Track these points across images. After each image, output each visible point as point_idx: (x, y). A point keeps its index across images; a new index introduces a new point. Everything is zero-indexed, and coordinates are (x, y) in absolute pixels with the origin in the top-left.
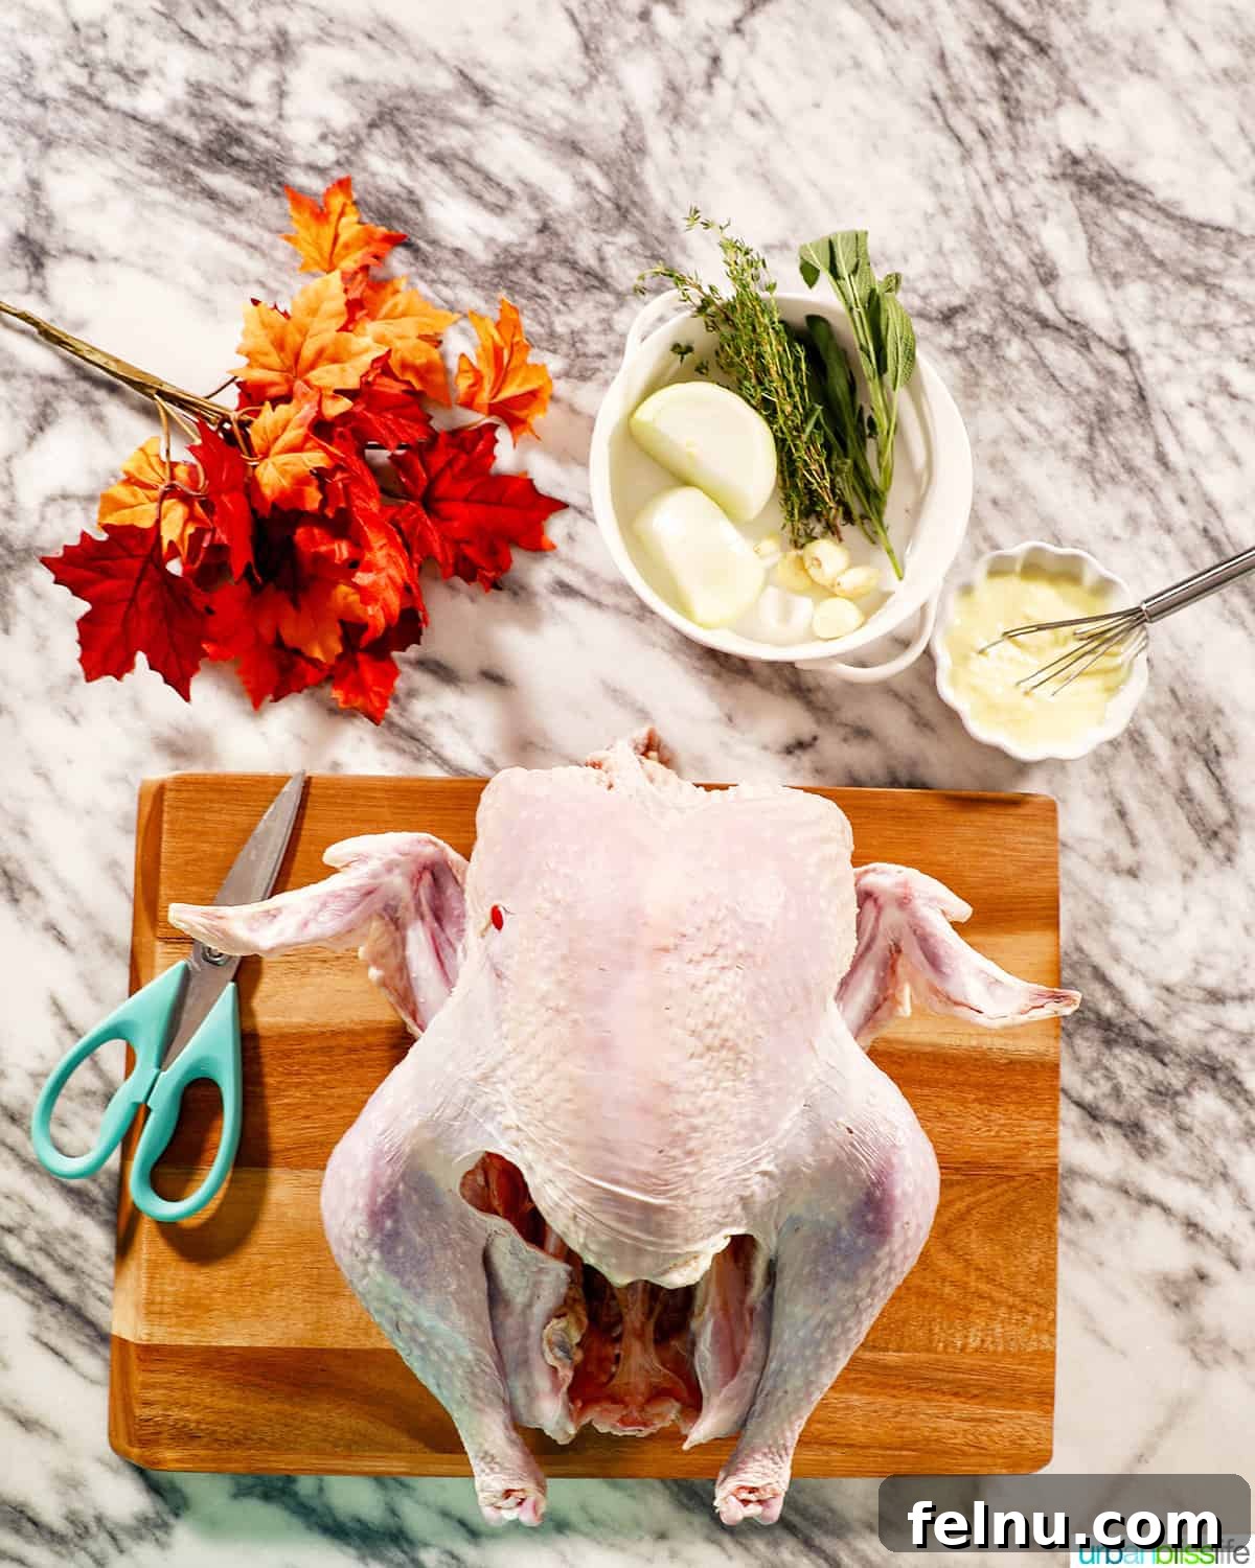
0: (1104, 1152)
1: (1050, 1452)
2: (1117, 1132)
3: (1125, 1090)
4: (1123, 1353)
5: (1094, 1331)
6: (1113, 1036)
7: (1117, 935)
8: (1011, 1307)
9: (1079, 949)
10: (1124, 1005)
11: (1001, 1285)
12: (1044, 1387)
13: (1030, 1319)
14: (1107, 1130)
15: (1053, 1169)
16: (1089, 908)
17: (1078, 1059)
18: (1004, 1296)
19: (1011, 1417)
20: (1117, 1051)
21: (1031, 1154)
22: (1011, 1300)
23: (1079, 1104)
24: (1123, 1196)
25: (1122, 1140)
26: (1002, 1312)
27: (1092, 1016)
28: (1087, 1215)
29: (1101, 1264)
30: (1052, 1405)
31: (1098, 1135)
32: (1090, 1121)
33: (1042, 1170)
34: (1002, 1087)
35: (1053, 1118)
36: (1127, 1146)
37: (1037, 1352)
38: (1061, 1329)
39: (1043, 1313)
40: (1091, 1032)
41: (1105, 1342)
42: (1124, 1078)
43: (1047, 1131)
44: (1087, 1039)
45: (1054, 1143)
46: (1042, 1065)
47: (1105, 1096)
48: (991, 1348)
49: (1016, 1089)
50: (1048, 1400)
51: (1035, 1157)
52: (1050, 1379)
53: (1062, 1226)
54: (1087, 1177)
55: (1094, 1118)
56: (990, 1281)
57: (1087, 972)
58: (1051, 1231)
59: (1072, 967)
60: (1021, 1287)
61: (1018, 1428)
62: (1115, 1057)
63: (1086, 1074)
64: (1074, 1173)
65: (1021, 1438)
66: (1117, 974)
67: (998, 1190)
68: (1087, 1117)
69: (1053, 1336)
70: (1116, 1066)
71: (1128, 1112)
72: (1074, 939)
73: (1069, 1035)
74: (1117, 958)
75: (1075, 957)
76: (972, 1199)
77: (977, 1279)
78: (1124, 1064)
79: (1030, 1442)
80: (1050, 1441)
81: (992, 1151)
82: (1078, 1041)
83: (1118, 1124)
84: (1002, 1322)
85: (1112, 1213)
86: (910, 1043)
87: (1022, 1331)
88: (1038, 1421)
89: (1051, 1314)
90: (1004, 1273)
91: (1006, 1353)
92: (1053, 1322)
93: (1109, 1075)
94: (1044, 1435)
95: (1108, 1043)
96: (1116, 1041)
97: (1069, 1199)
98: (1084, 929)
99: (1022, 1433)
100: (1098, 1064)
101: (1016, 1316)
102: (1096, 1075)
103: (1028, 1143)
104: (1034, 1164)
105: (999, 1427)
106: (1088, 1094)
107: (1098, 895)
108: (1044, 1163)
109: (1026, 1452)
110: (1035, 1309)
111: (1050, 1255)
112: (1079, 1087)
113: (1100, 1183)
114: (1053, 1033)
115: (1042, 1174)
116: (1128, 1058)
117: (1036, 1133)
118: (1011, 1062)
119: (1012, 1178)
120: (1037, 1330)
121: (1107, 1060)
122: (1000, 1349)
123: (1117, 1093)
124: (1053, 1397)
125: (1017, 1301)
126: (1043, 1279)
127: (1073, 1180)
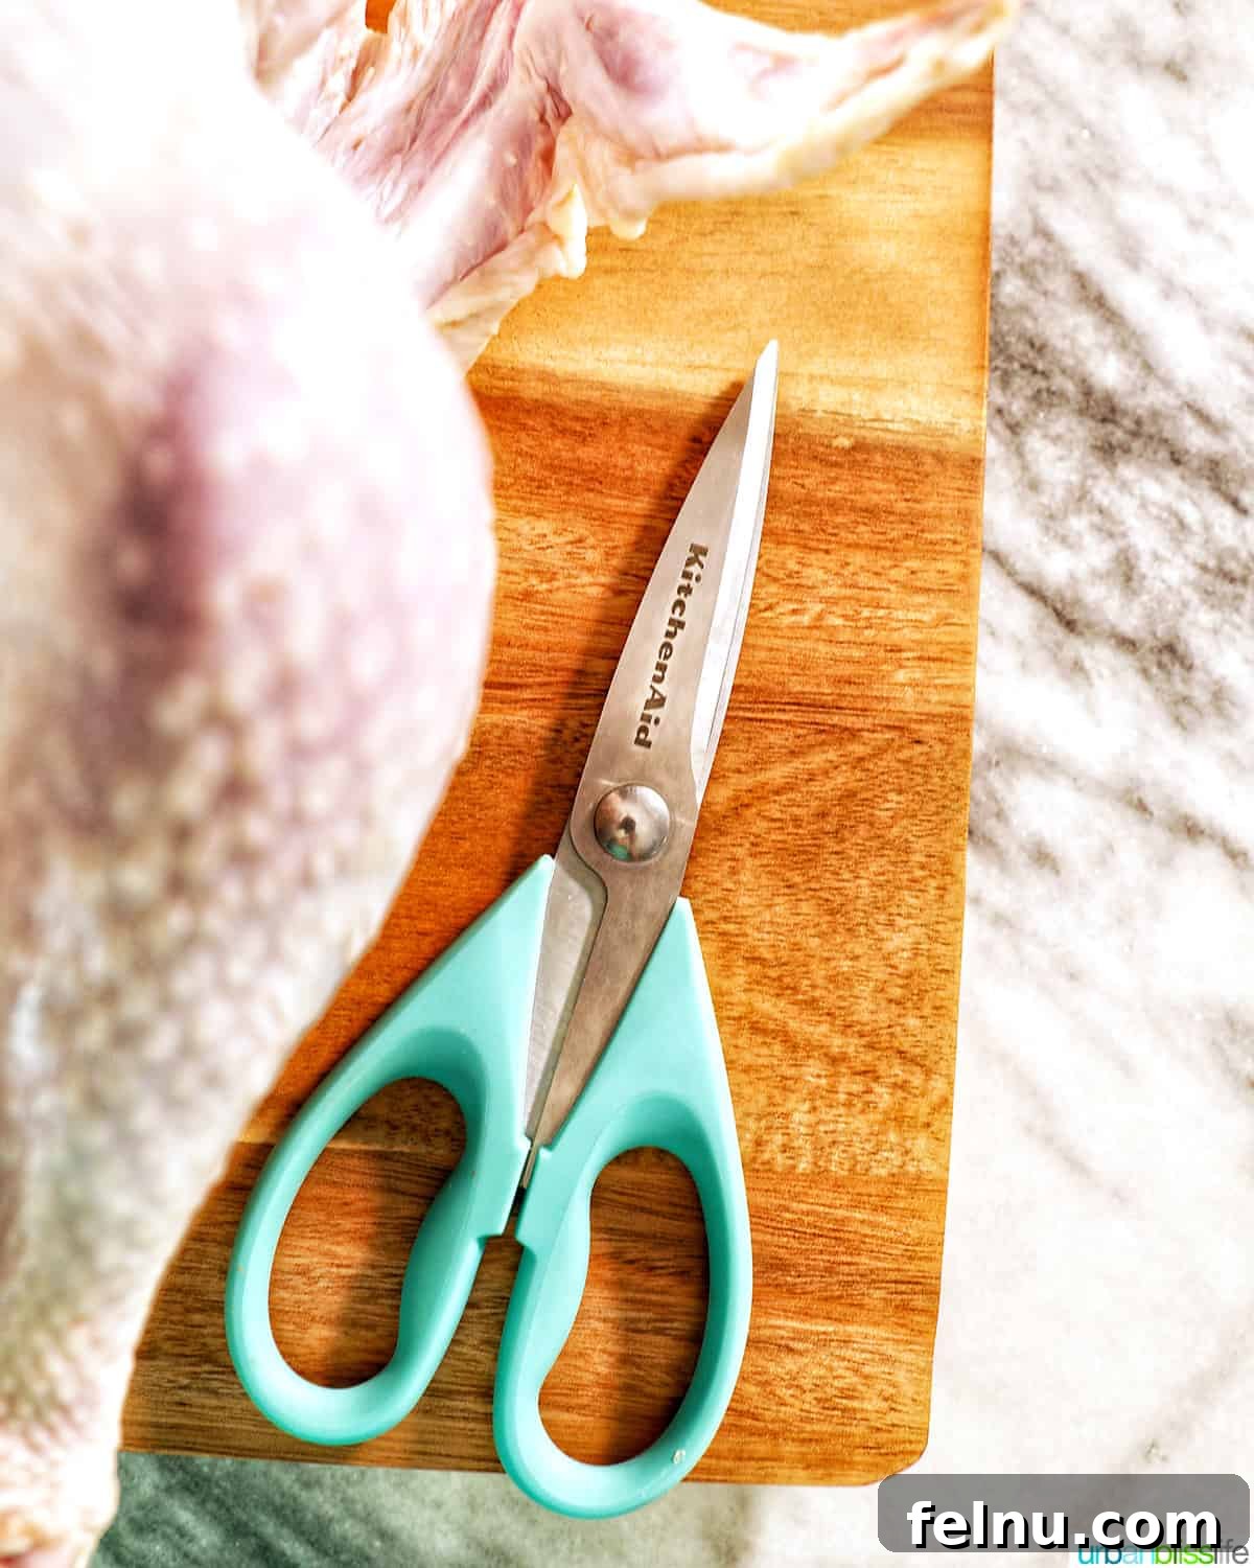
0: (1090, 707)
1: (924, 1431)
2: (1124, 662)
3: (1144, 565)
4: (1119, 1196)
5: (1049, 1140)
6: (1119, 435)
7: (1134, 206)
8: (834, 1061)
9: (1043, 233)
10: (1148, 368)
11: (812, 1004)
12: (912, 1268)
13: (884, 1096)
14: (1100, 657)
15: (959, 720)
16: (1069, 142)
17: (1034, 486)
18: (820, 1031)
19: (824, 1341)
20: (1127, 471)
21: (901, 676)
22: (837, 1043)
23: (1033, 591)
24: (1131, 815)
25: (1134, 681)
26: (813, 1072)
27: (1070, 388)
28: (1043, 857)
29: (1073, 977)
30: (933, 1315)
31: (1078, 667)
32: (1060, 632)
33: (931, 718)
34: (833, 505)
35: (961, 590)
36: (1147, 696)
37: (895, 1180)
38: (963, 1125)
39: (917, 1080)
40: (1064, 423)
41: (1075, 1165)
42: (1146, 538)
43: (944, 620)
44: (1056, 439)
45: (962, 654)
46: (939, 458)
47: (1097, 575)
48: (781, 1161)
49: (871, 513)
50: (919, 1301)
51: (914, 684)
52: (929, 1250)
53: (975, 871)
54: (1048, 766)
55: (1070, 625)
56: (785, 989)
57: (1059, 284)
58: (946, 871)
59: (1026, 271)
60: (865, 1010)
61: (840, 1368)
62: (1124, 486)
63: (1051, 520)
64: (1012, 754)
65: (848, 1393)
66: (1133, 294)
67: (817, 760)
68: (1052, 623)
69: (942, 1139)
70: (1126, 508)
71: (1150, 617)
72: (1033, 210)
73: (1014, 428)
74: (1132, 256)
75: (1034, 248)
76: (748, 781)
77: (754, 983)
78: (1144, 504)
79: (872, 1405)
80: (923, 1404)
81: (802, 667)
82: (1034, 442)
83: (1127, 644)
84: (812, 1096)
85: (1105, 855)
86: (603, 386)
87: (860, 1123)
88: (889, 1349)
89: (938, 1084)
90: (819, 973)
91: (818, 1176)
92: (945, 1103)
93: (1108, 526)
94: (908, 1390)
95: (1107, 451)
96: (1127, 451)
97: (1000, 815)
98: (1054, 188)
99: (852, 1379)
100: (1080, 498)
101: (849, 1085)
102: (1078, 524)
103: (896, 649)
104: (908, 702)
105: (790, 1364)
106: (1056, 567)
107: (1091, 113)
108: (936, 701)
109: (858, 1430)
110: (898, 1070)
111: (942, 935)
112: (1035, 552)
113: (1077, 780)
114: (969, 382)
115: (929, 728)
116: (1153, 490)
117: (917, 624)
118: (859, 447)
119: (853, 734)
120: (899, 1119)
121: (1104, 491)
122: (803, 1166)
123: (1126, 572)
124: (934, 1293)
125: (851, 1045)
126: (922, 994)
127: (1013, 769)
